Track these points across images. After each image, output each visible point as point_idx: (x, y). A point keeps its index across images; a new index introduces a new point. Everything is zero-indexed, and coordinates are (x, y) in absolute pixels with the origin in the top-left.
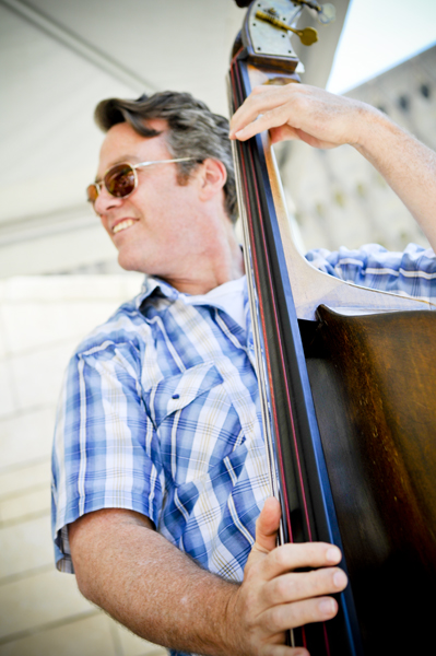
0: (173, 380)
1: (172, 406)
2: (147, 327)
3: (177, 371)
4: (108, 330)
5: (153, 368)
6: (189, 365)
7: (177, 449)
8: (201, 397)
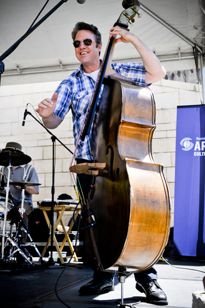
0: (79, 92)
1: (78, 98)
2: (76, 79)
3: (80, 91)
4: (67, 79)
5: (75, 88)
6: (83, 90)
7: (78, 106)
8: (84, 97)
